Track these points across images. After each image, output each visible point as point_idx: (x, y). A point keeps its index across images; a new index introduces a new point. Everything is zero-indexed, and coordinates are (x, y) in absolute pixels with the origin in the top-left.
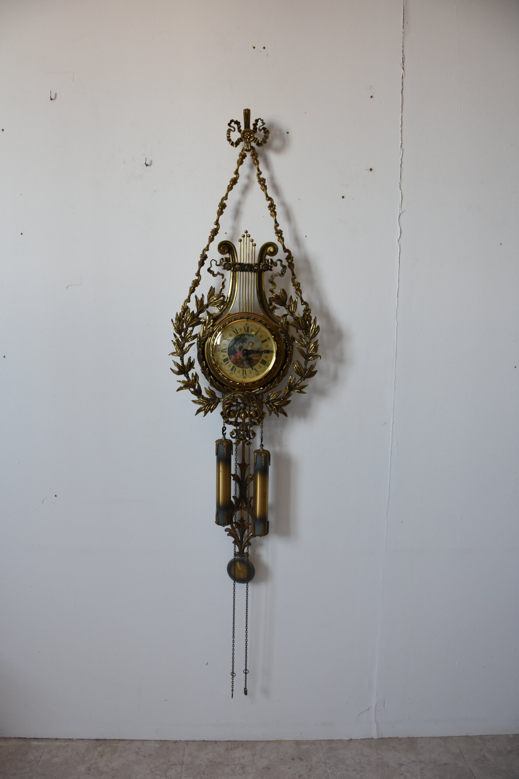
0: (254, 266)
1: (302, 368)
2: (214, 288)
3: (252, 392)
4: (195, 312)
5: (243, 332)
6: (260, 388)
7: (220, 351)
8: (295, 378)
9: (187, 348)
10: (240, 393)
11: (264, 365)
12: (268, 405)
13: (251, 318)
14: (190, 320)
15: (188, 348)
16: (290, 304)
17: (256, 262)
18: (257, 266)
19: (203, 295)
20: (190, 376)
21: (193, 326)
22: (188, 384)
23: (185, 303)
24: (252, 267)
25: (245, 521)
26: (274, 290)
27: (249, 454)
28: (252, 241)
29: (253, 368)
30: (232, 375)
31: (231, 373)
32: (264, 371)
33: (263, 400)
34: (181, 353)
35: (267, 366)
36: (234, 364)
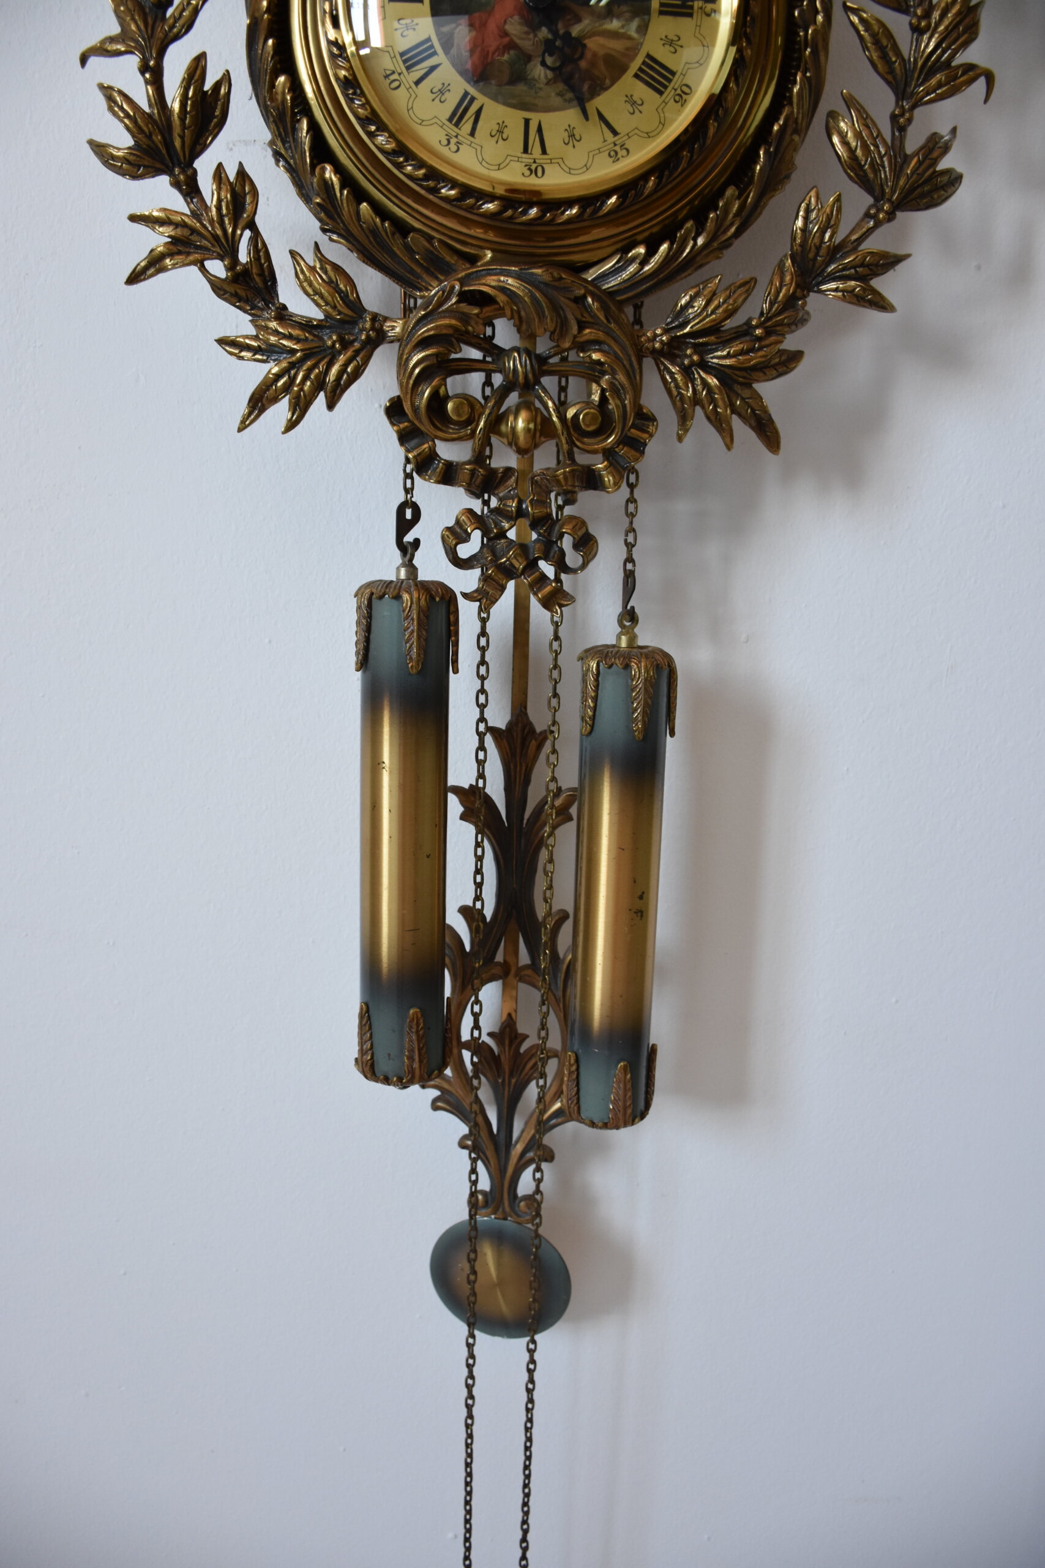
3: (583, 281)
6: (626, 246)
8: (839, 195)
9: (185, 7)
10: (508, 274)
11: (661, 93)
12: (672, 369)
20: (205, 183)
22: (193, 231)
25: (526, 1037)
27: (556, 666)
29: (590, 108)
30: (454, 148)
31: (449, 141)
32: (655, 133)
33: (641, 336)
34: (150, 31)
35: (676, 102)
36: (469, 82)
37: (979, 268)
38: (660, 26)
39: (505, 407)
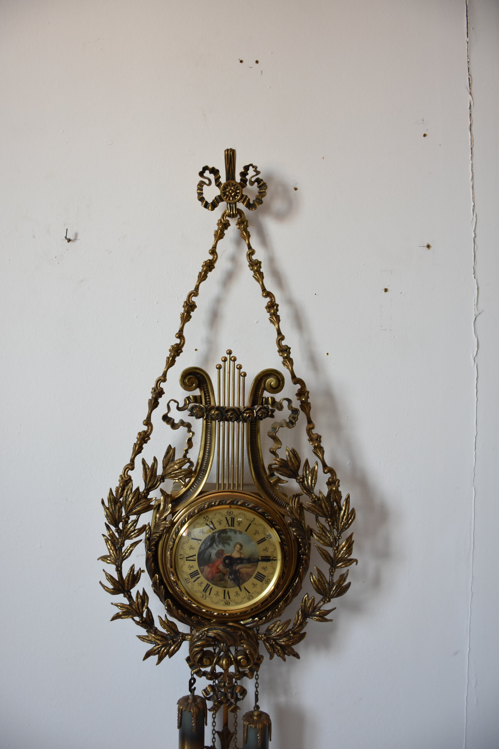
0: (244, 412)
1: (326, 580)
2: (175, 448)
3: (241, 624)
4: (142, 489)
5: (224, 526)
6: (253, 617)
7: (185, 559)
8: (314, 598)
9: (128, 550)
11: (262, 582)
12: (267, 645)
13: (237, 502)
14: (132, 505)
15: (129, 549)
16: (305, 475)
17: (245, 405)
18: (247, 412)
19: (155, 459)
20: (134, 595)
21: (139, 513)
22: (130, 609)
23: (125, 471)
24: (239, 414)
26: (278, 452)
27: (236, 717)
28: (240, 368)
29: (242, 587)
30: (204, 598)
31: (203, 596)
32: (260, 592)
33: (258, 637)
34: (118, 557)
35: (266, 584)
36: (208, 581)
38: (261, 564)
39: (220, 656)
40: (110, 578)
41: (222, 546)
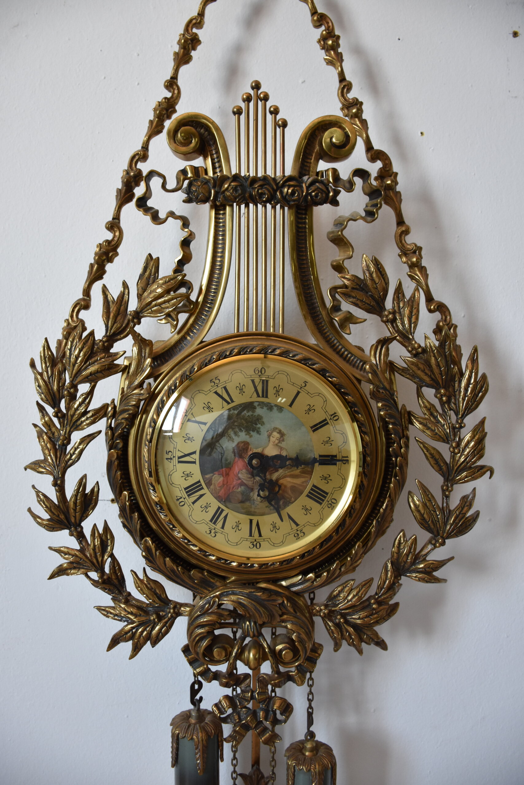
0: (283, 186)
1: (438, 506)
2: (158, 258)
3: (282, 586)
4: (100, 334)
5: (249, 396)
6: (305, 573)
7: (176, 460)
8: (415, 538)
9: (76, 450)
11: (321, 504)
12: (330, 624)
13: (274, 350)
14: (81, 362)
15: (78, 448)
16: (396, 308)
17: (288, 172)
18: (291, 183)
19: (125, 285)
20: (87, 532)
21: (93, 379)
22: (82, 558)
23: (73, 311)
24: (275, 187)
26: (347, 264)
27: (273, 760)
28: (275, 111)
29: (284, 513)
30: (214, 535)
31: (211, 532)
32: (318, 523)
33: (313, 610)
34: (58, 463)
35: (329, 507)
36: (220, 502)
37: (490, 520)
38: (319, 470)
39: (244, 644)
40: (44, 499)
41: (246, 435)
